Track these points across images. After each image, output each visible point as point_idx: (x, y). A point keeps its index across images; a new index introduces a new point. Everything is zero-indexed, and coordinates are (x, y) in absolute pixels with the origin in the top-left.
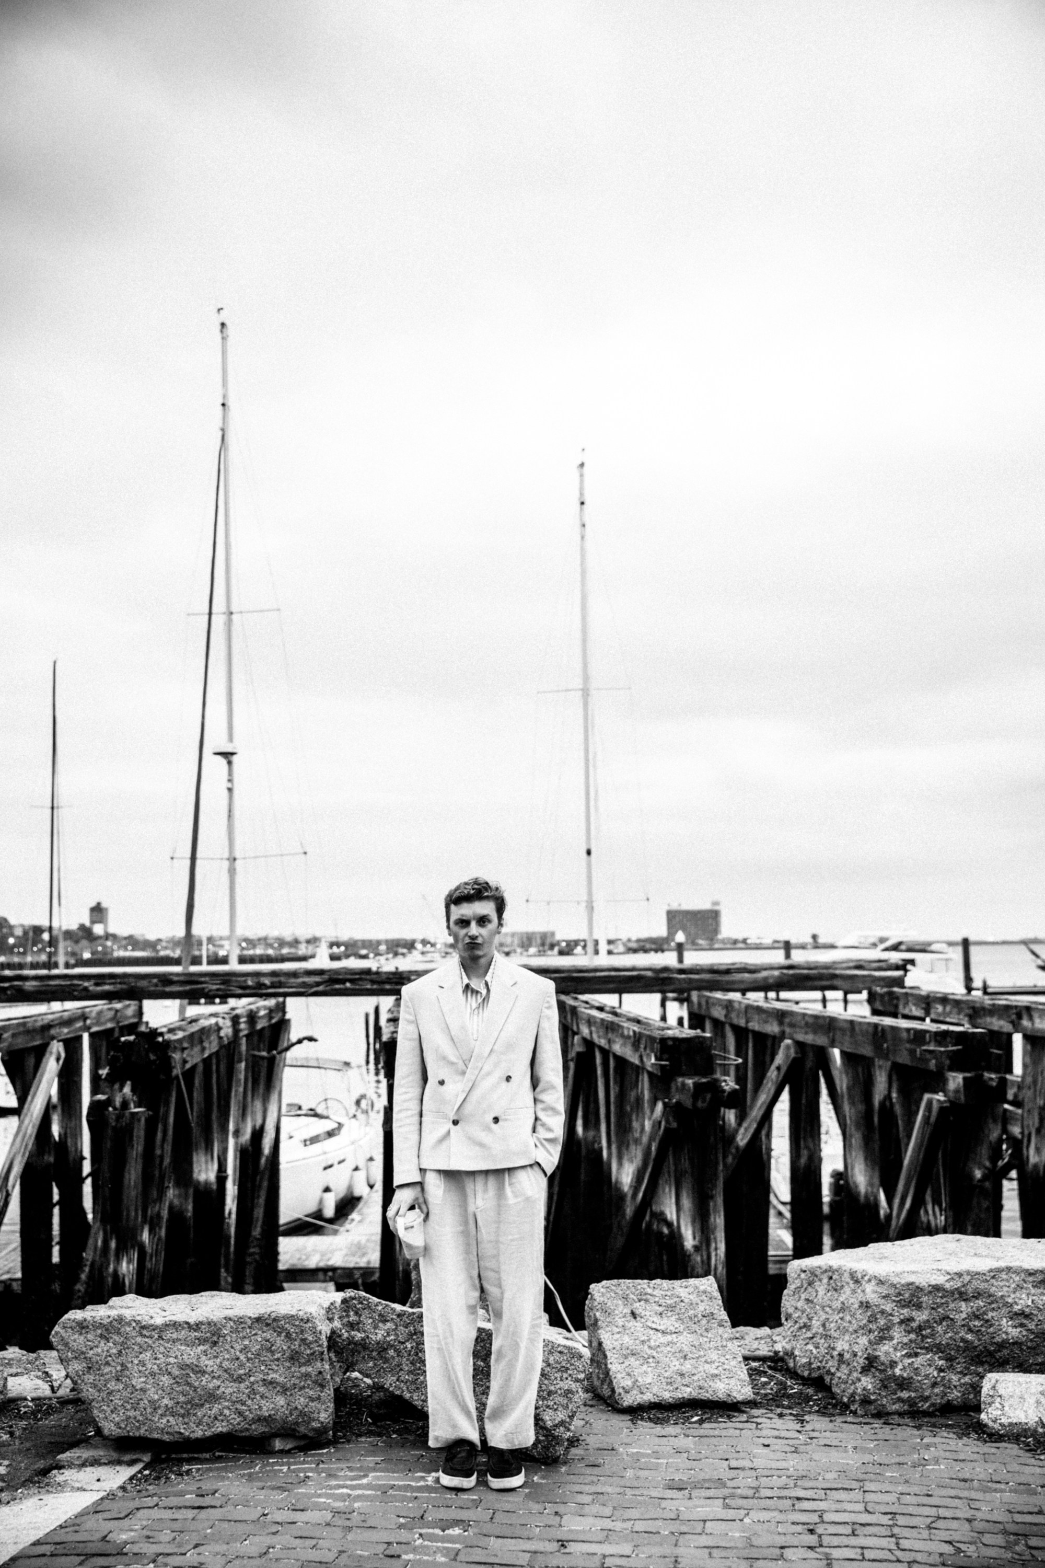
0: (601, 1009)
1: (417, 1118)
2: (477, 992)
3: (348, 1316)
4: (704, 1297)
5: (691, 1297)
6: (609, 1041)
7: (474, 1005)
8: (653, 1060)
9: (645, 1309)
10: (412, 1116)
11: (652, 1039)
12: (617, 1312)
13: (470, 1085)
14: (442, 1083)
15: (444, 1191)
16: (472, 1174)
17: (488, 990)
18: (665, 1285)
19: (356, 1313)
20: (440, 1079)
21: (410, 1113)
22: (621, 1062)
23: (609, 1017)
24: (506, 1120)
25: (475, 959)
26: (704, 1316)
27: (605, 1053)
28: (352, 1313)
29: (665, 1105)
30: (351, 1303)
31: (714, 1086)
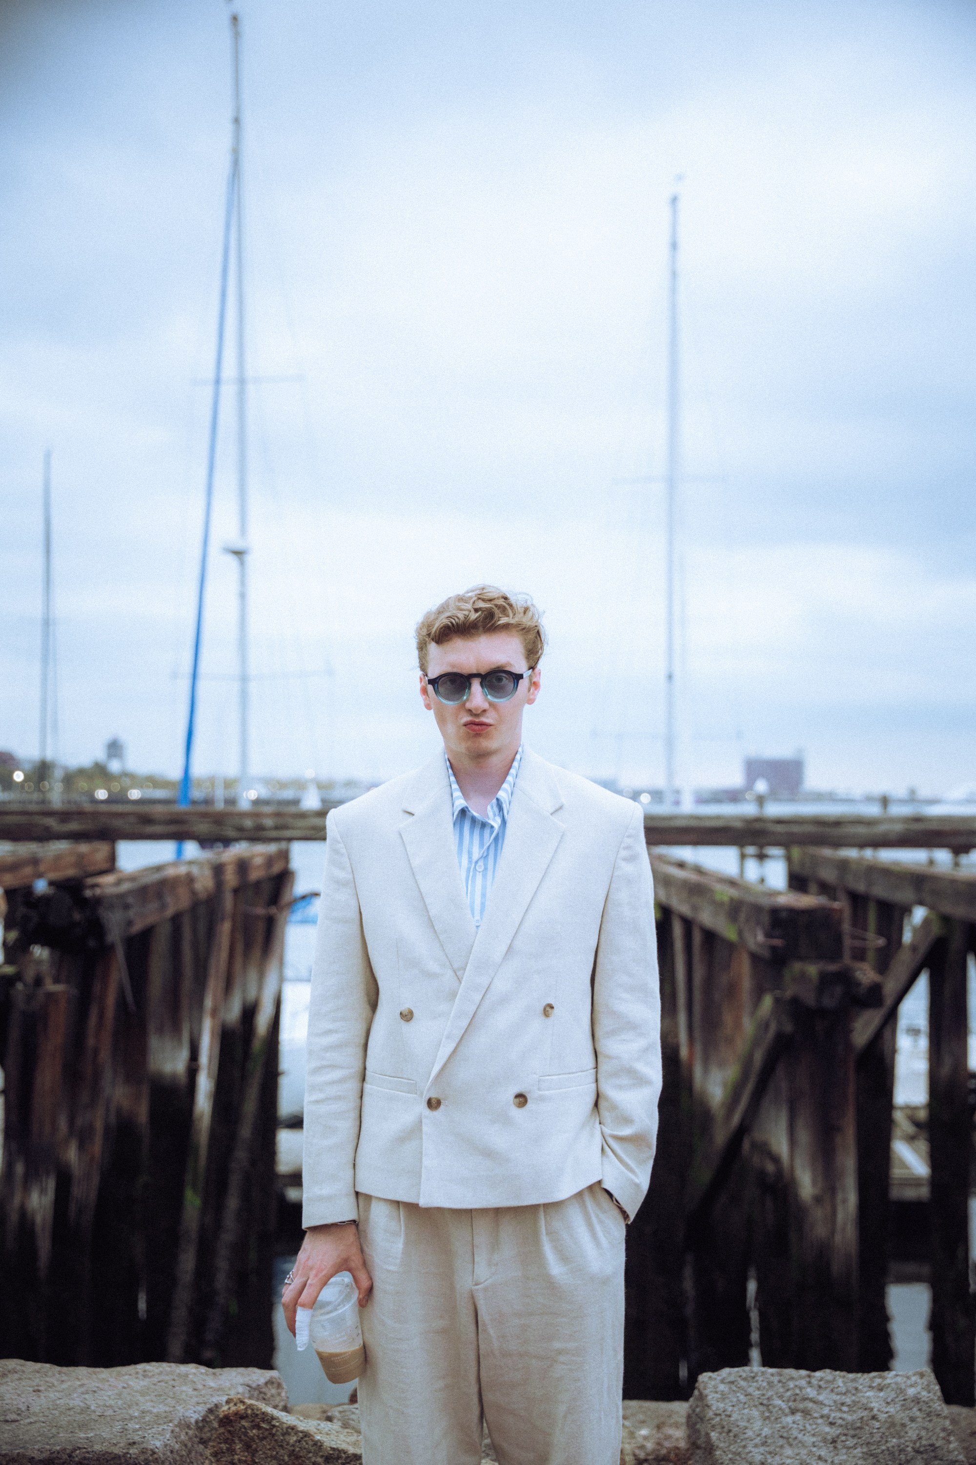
0: (681, 865)
1: (352, 1086)
2: (484, 825)
3: (231, 1451)
4: (915, 1412)
5: (892, 1409)
6: (695, 908)
7: (476, 853)
8: (760, 938)
9: (803, 1430)
10: (341, 1081)
11: (757, 909)
12: (750, 1433)
13: (465, 1023)
14: (407, 1016)
15: (407, 1243)
16: (467, 1215)
17: (504, 822)
18: (840, 1382)
19: (247, 1447)
20: (404, 1007)
21: (337, 1074)
22: (710, 937)
23: (693, 877)
24: (542, 1099)
25: (480, 756)
26: (918, 1452)
27: (688, 924)
28: (238, 1446)
29: (777, 1001)
30: (237, 1426)
31: (845, 978)
